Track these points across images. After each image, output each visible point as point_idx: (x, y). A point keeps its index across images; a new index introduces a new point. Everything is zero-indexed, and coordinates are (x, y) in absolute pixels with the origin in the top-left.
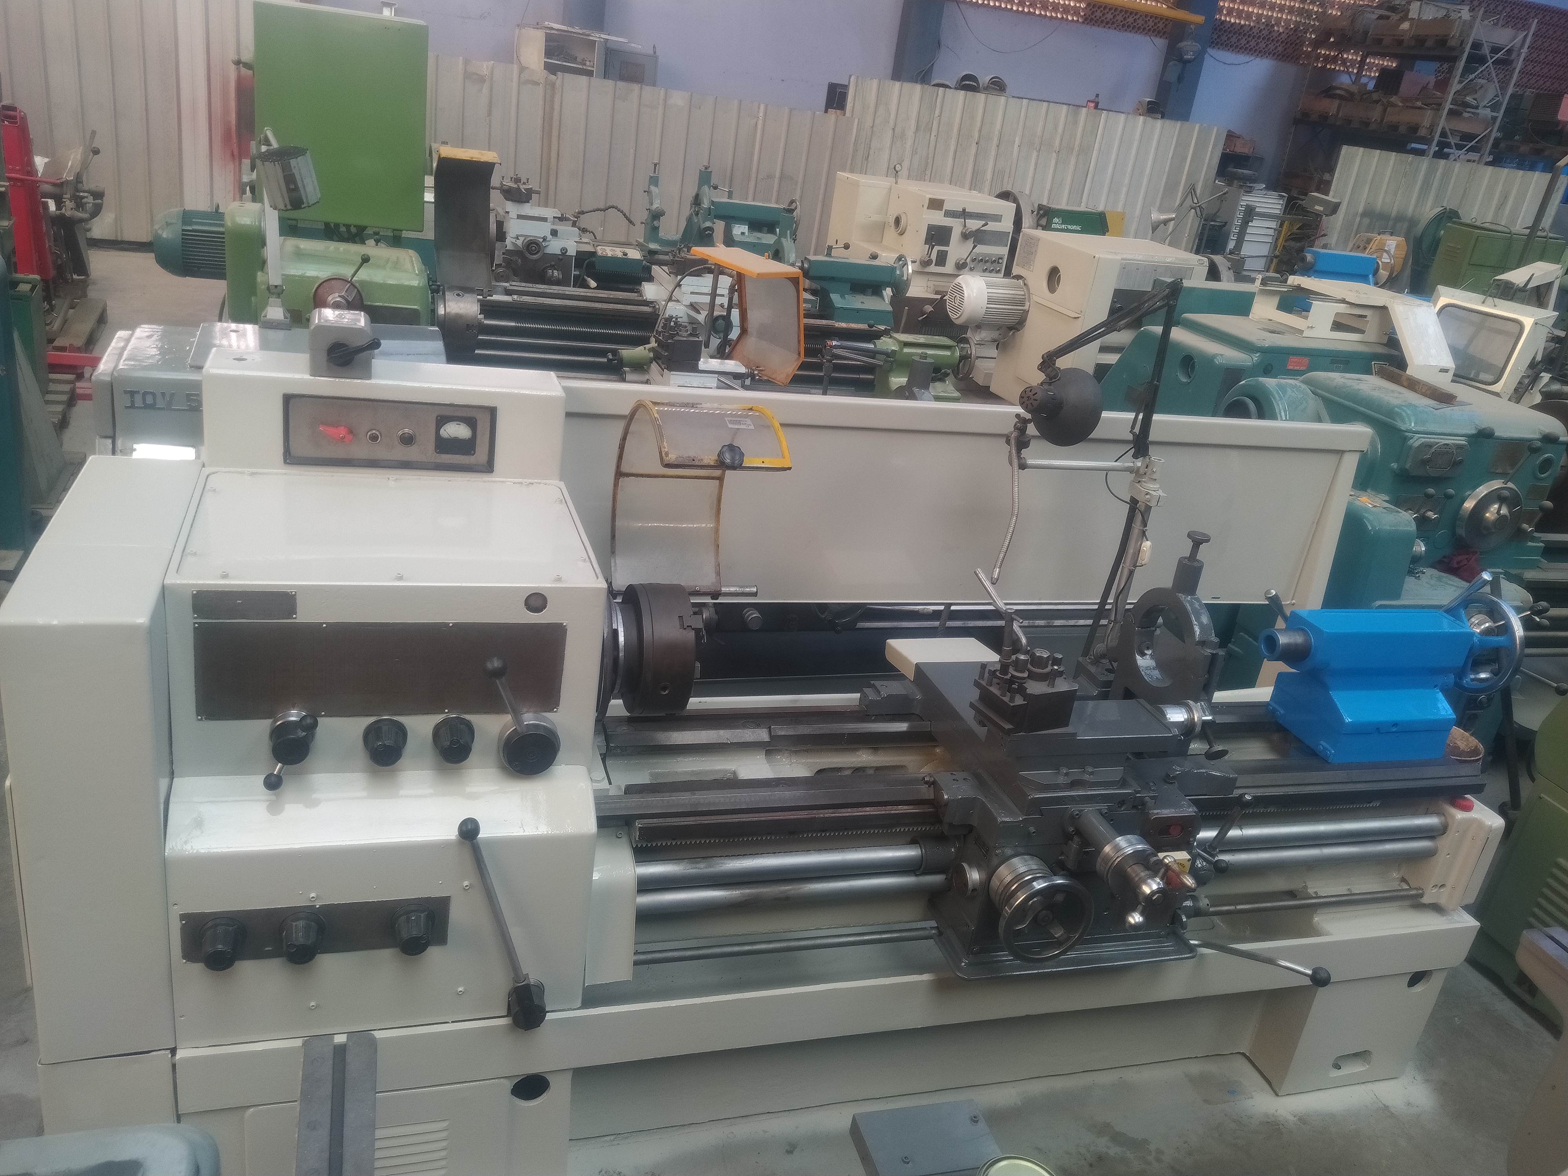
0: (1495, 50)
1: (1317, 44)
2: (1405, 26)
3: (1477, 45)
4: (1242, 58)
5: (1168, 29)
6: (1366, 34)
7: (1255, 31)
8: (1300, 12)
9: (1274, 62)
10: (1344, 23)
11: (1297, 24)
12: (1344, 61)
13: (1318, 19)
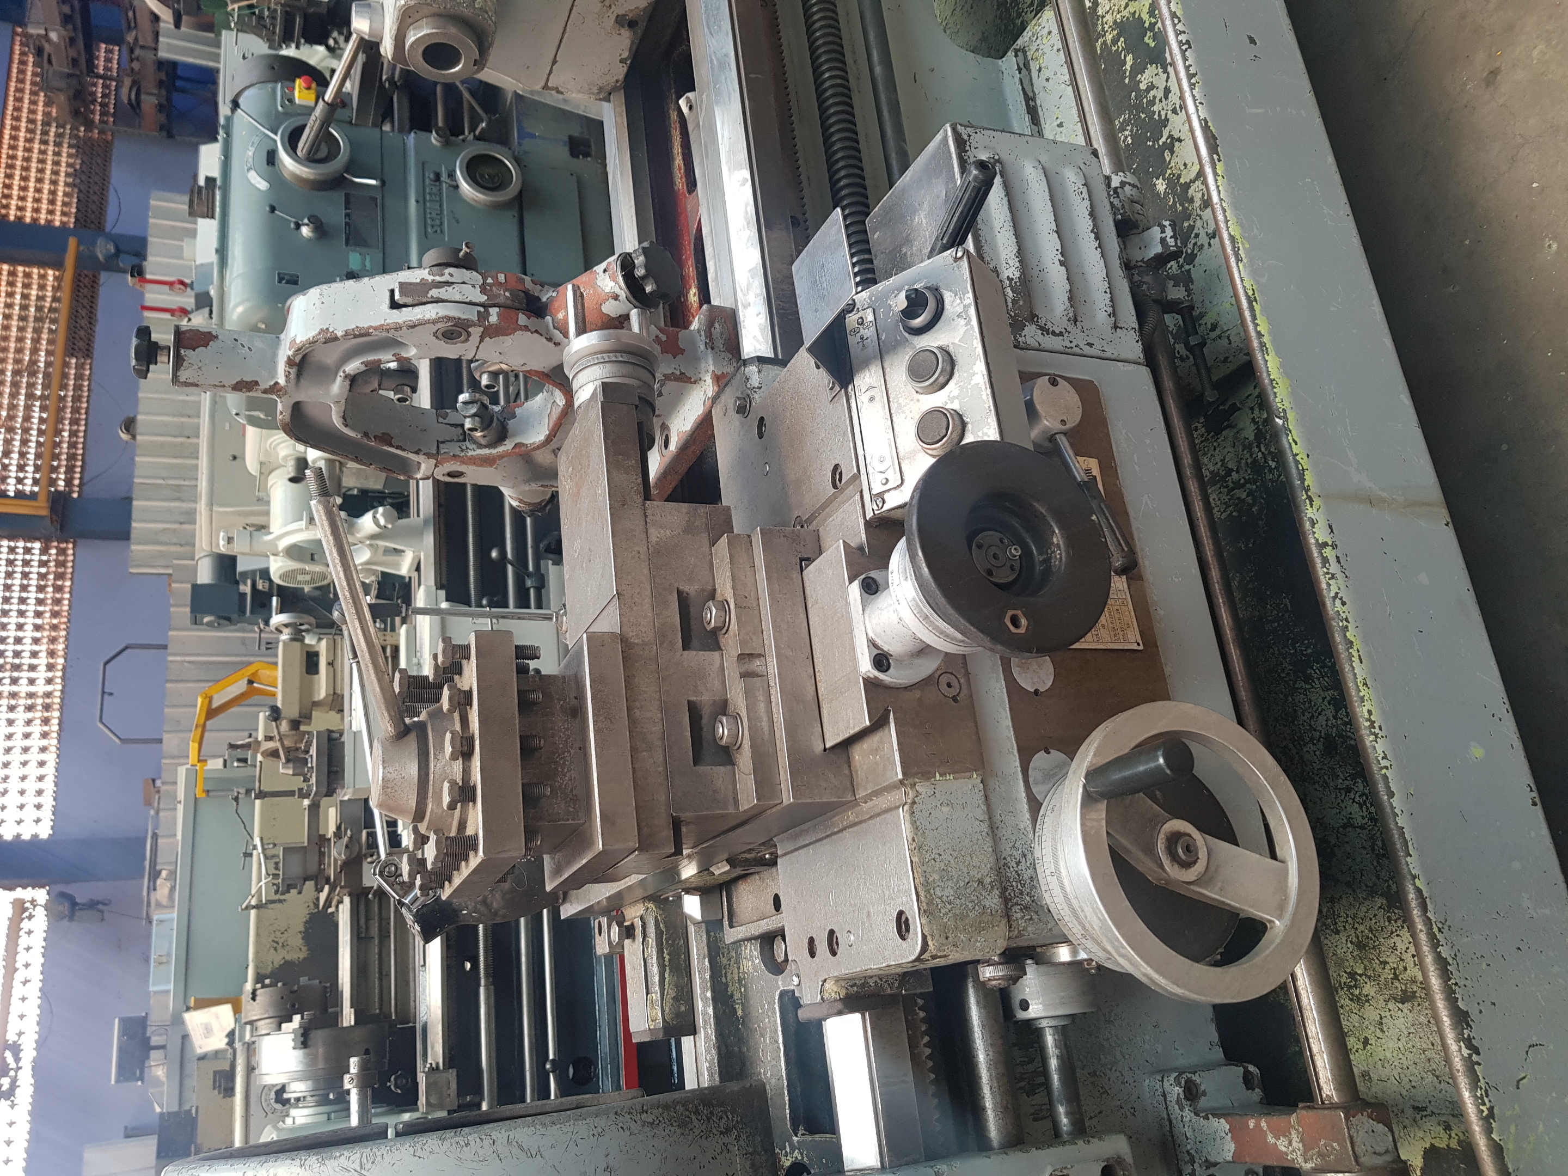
1: (89, 124)
4: (112, 198)
5: (90, 273)
6: (69, 76)
7: (82, 187)
8: (58, 144)
9: (113, 164)
10: (62, 98)
11: (70, 146)
12: (104, 96)
13: (64, 127)
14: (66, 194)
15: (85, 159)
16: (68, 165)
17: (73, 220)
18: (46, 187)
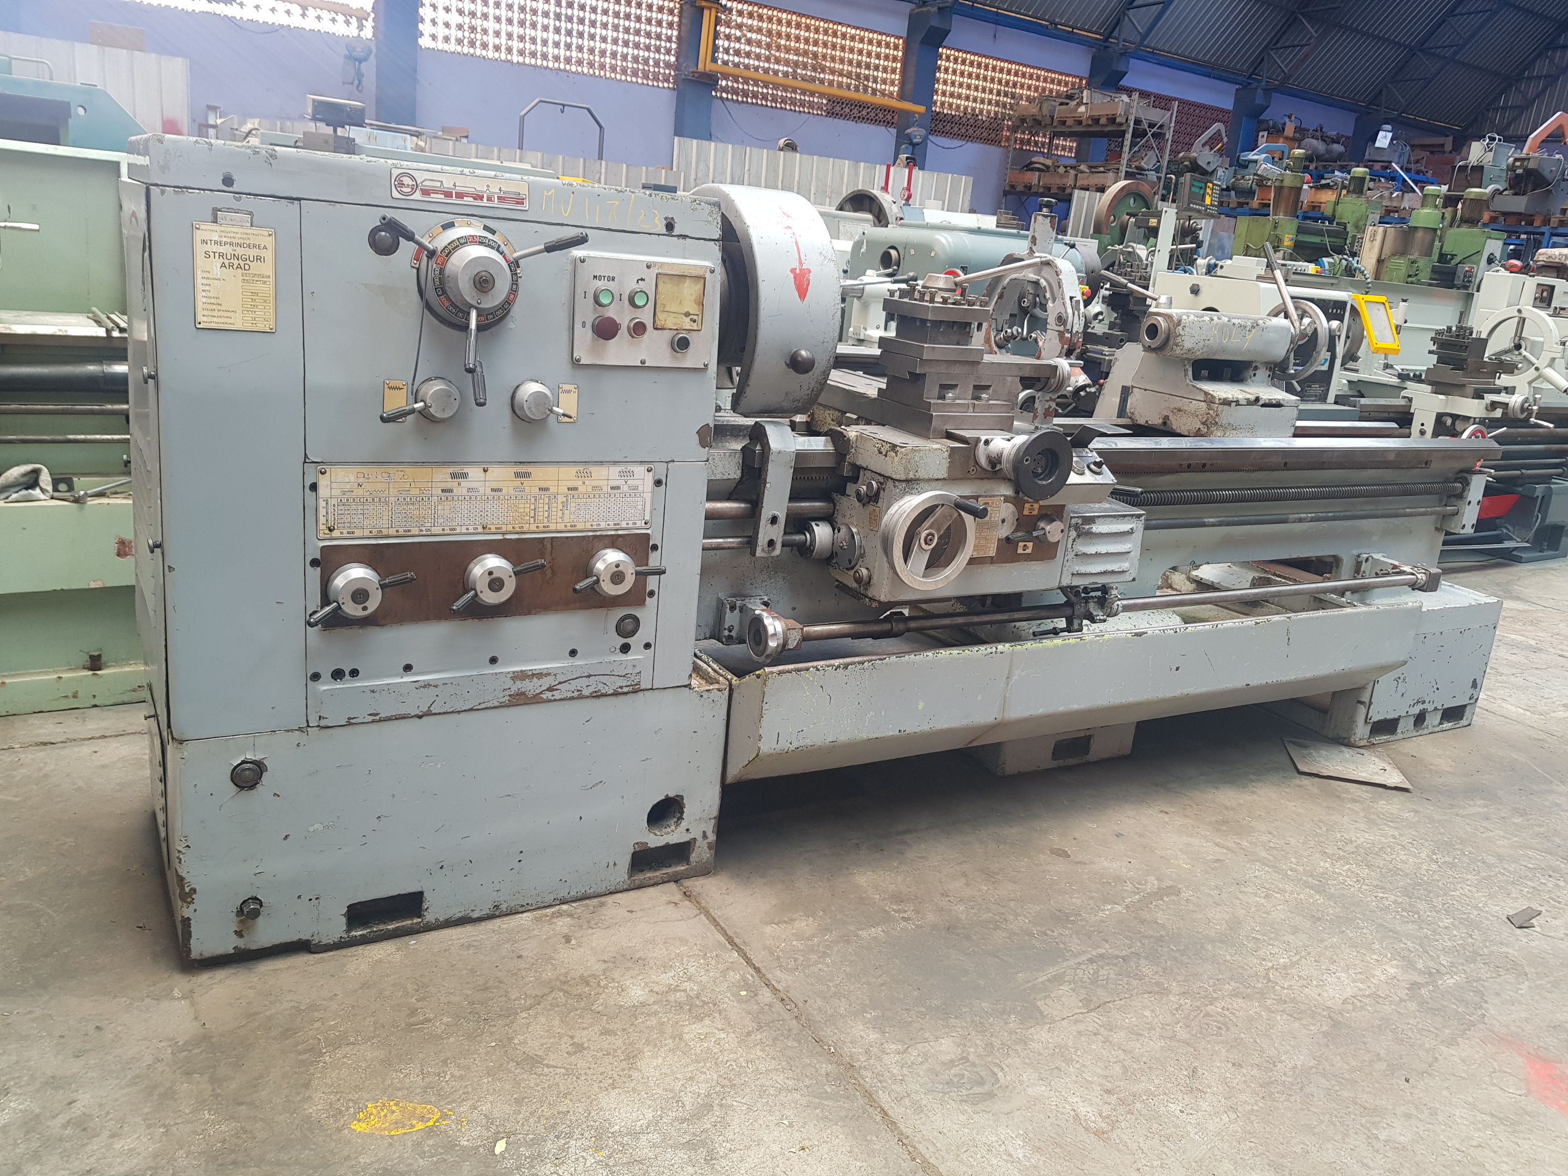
0: (1151, 125)
1: (1014, 129)
2: (1082, 109)
3: (1138, 122)
4: (957, 143)
5: (895, 120)
6: (1052, 117)
7: (964, 120)
8: (997, 104)
9: (982, 146)
10: (1034, 110)
11: (996, 113)
12: (1036, 143)
13: (1011, 109)
14: (958, 107)
15: (987, 124)
16: (981, 111)
17: (938, 110)
18: (964, 91)
